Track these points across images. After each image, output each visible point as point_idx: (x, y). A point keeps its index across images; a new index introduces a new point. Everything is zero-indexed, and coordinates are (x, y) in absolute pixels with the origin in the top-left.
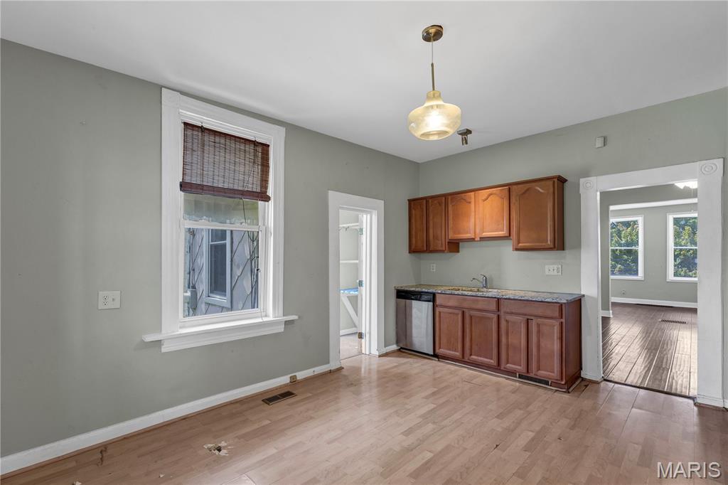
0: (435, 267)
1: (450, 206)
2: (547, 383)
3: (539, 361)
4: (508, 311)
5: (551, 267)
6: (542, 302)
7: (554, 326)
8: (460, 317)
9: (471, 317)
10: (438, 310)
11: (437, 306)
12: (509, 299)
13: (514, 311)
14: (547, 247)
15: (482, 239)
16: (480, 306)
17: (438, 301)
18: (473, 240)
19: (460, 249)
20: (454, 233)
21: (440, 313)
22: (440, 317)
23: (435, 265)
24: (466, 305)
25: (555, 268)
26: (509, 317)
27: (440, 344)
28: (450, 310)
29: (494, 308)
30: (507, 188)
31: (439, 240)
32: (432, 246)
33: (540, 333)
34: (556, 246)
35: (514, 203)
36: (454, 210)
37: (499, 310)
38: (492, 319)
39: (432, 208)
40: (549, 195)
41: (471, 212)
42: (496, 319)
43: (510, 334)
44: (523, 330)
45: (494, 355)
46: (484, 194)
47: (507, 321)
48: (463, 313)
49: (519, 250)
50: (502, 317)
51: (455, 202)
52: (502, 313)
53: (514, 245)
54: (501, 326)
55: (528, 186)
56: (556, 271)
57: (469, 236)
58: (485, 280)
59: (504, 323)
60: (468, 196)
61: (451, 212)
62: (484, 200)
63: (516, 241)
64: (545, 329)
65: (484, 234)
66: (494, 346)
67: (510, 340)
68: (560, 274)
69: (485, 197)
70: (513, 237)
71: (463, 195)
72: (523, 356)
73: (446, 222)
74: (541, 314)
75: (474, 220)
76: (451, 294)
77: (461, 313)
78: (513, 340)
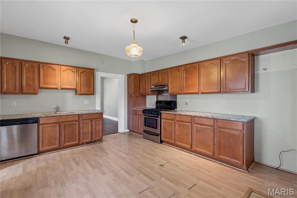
1: (41, 69)
2: (96, 142)
3: (95, 134)
4: (84, 119)
5: (86, 101)
6: (97, 113)
7: (100, 121)
8: (58, 127)
9: (65, 125)
10: (41, 127)
11: (40, 125)
12: (85, 114)
13: (86, 119)
14: (91, 94)
15: (62, 89)
16: (70, 119)
17: (41, 121)
18: (57, 89)
19: (39, 93)
20: (44, 84)
21: (43, 128)
22: (43, 130)
23: (15, 102)
24: (62, 120)
26: (84, 121)
27: (43, 145)
28: (51, 125)
29: (77, 119)
30: (75, 68)
31: (31, 87)
32: (25, 90)
33: (96, 124)
34: (93, 93)
35: (79, 76)
36: (44, 72)
37: (79, 119)
38: (76, 124)
39: (25, 67)
40: (92, 75)
41: (56, 75)
42: (78, 123)
43: (84, 128)
44: (90, 125)
45: (77, 139)
46: (64, 68)
47: (83, 123)
48: (60, 124)
49: (80, 94)
50: (80, 122)
51: (45, 68)
52: (80, 120)
53: (79, 92)
54: (80, 126)
55: (84, 70)
56: (88, 102)
57: (54, 86)
58: (58, 108)
59: (82, 124)
60: (54, 66)
61: (42, 73)
62: (63, 71)
63: (79, 91)
64: (97, 122)
65: (64, 86)
66: (77, 135)
67: (84, 130)
68: (89, 103)
69: (64, 70)
70: (78, 89)
71: (51, 65)
72: (90, 135)
73: (38, 78)
74: (96, 118)
75: (58, 79)
76: (52, 116)
77: (58, 125)
78: (85, 130)
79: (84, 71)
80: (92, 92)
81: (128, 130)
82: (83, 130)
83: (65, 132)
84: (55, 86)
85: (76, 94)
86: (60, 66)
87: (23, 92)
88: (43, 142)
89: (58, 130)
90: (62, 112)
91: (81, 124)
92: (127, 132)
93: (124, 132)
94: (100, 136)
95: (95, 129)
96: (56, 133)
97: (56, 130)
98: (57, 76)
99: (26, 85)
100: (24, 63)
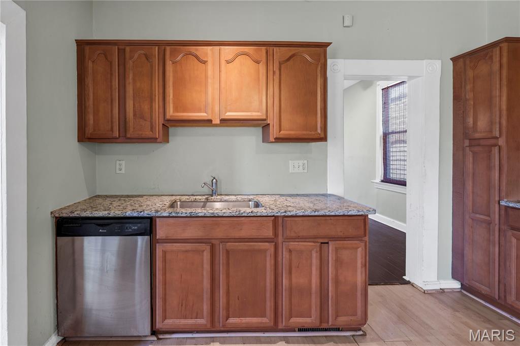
0: (123, 167)
1: (169, 64)
2: (337, 329)
3: (337, 303)
4: (293, 234)
5: (296, 163)
6: (344, 216)
7: (357, 248)
8: (207, 256)
9: (228, 252)
10: (159, 249)
11: (158, 241)
12: (297, 217)
13: (301, 234)
15: (225, 122)
18: (208, 122)
19: (170, 138)
20: (176, 109)
21: (165, 253)
22: (164, 260)
23: (123, 163)
24: (219, 233)
25: (301, 164)
26: (293, 245)
27: (165, 311)
28: (188, 246)
29: (269, 233)
30: (263, 48)
31: (145, 120)
32: (132, 129)
33: (338, 262)
34: (322, 136)
35: (274, 72)
36: (175, 72)
37: (276, 234)
38: (265, 251)
39: (131, 62)
40: (319, 68)
41: (206, 77)
42: (272, 250)
43: (294, 271)
44: (315, 261)
45: (268, 309)
46: (228, 51)
47: (290, 251)
48: (213, 247)
49: (279, 140)
50: (280, 245)
51: (179, 58)
52: (280, 239)
53: (274, 132)
54: (280, 259)
55: (293, 50)
56: (301, 168)
57: (202, 115)
58: (216, 184)
59: (286, 254)
60: (201, 51)
61: (171, 74)
62: (228, 62)
63: (276, 127)
64: (345, 255)
65: (228, 114)
66: (268, 295)
67: (294, 280)
68: (306, 171)
69: (230, 57)
70: (273, 121)
71: (193, 49)
72: (315, 301)
73: (161, 91)
74: (340, 234)
75: (212, 91)
76: (191, 217)
77: (208, 247)
78: (299, 280)
79: (290, 54)
80: (319, 131)
81: (456, 285)
82: (290, 279)
83: (228, 276)
84: (205, 114)
85: (265, 139)
86: (218, 48)
87: (128, 136)
88: (165, 300)
89: (207, 266)
90: (227, 198)
91: (284, 256)
92: (452, 291)
93: (438, 287)
94: (355, 314)
95: (337, 282)
96: (203, 275)
97: (203, 266)
98: (210, 81)
99: (135, 115)
100: (130, 51)
